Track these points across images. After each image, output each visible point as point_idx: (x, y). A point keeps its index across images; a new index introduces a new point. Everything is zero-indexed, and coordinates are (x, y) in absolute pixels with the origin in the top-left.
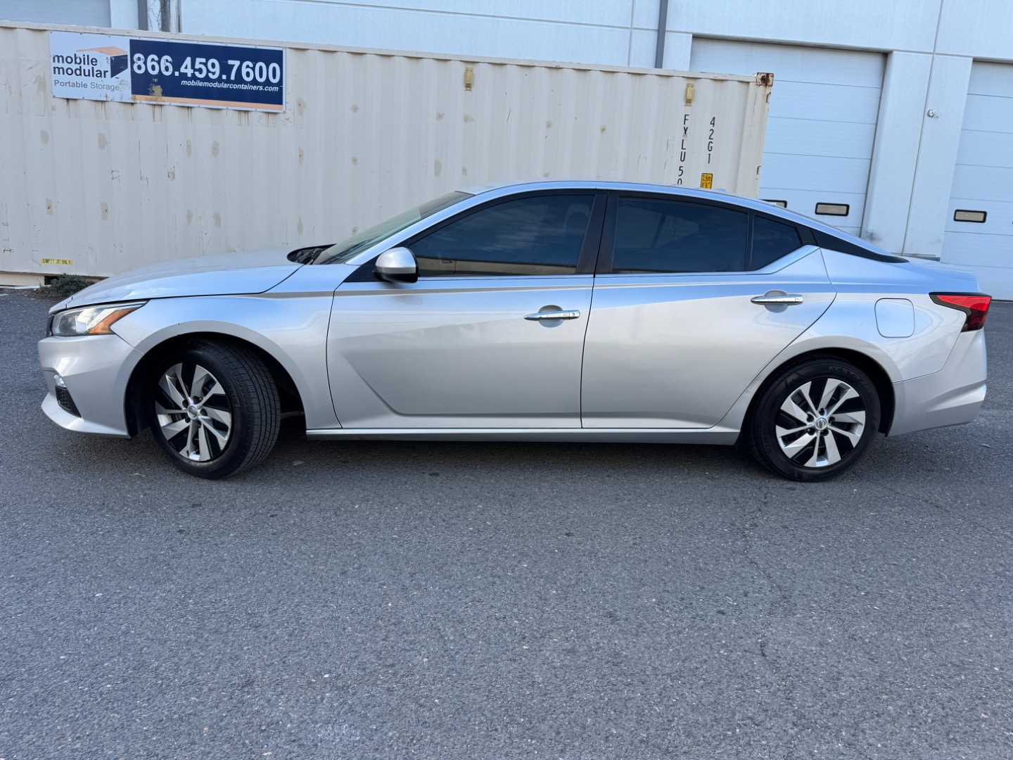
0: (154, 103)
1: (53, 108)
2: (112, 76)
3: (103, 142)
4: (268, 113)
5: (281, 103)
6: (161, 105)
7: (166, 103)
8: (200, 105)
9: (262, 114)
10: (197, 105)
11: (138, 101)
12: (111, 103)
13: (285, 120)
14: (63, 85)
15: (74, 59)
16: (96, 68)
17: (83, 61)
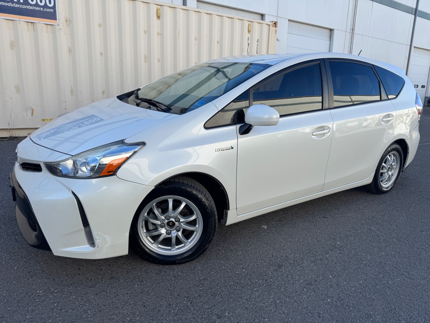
4: (47, 24)
9: (44, 25)
13: (59, 30)
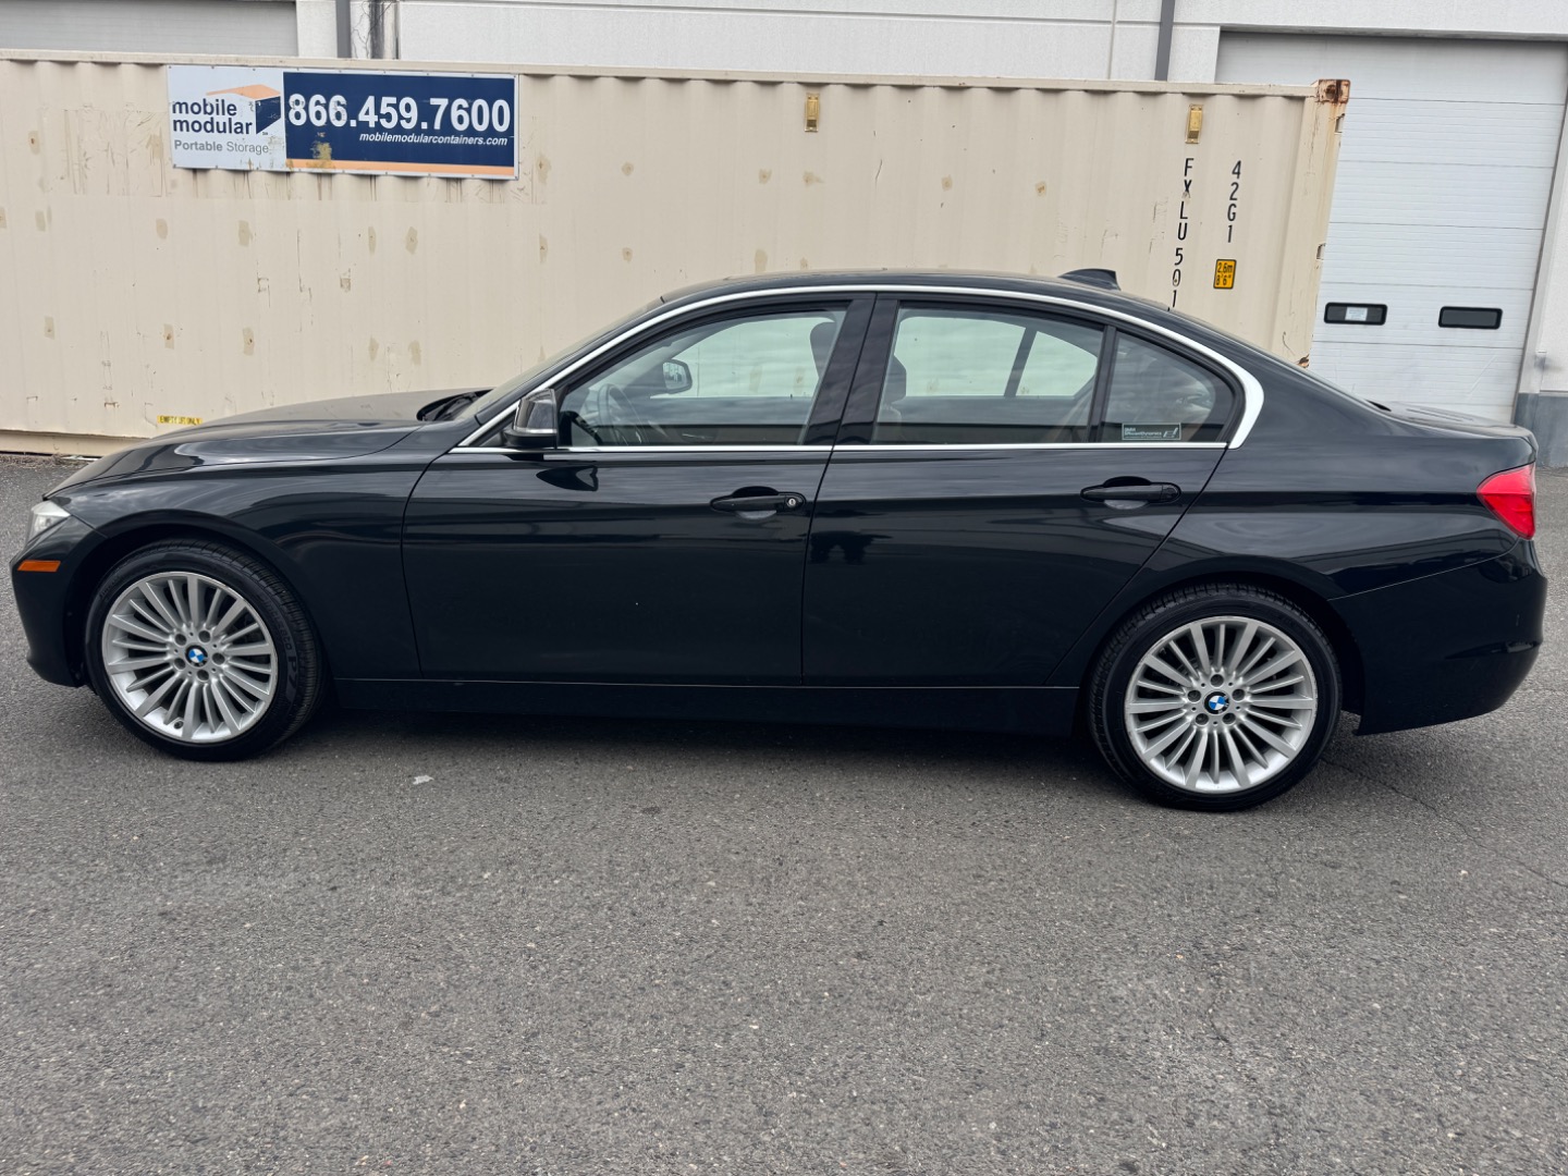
0: (320, 171)
1: (174, 184)
2: (258, 132)
3: (245, 234)
4: (491, 180)
5: (511, 164)
6: (330, 175)
7: (337, 171)
8: (387, 170)
9: (482, 182)
10: (383, 172)
11: (296, 169)
12: (257, 173)
13: (517, 192)
14: (187, 146)
15: (203, 107)
16: (235, 119)
17: (215, 109)
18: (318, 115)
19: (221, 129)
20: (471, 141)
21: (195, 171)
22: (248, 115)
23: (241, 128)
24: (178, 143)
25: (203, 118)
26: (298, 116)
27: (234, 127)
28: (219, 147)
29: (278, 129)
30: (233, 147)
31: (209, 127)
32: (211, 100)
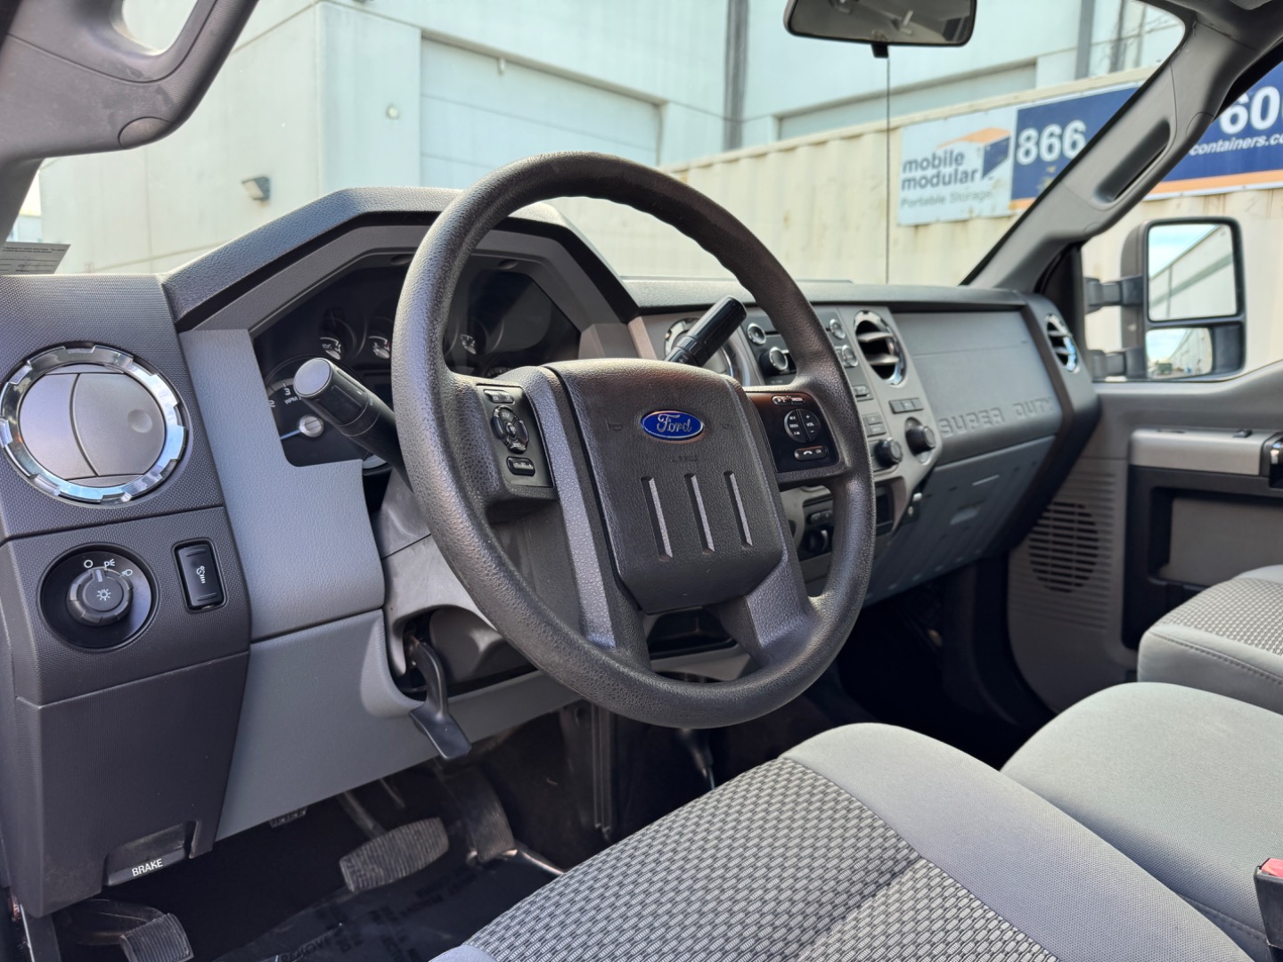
2: (983, 178)
4: (1273, 189)
11: (1018, 211)
12: (977, 221)
14: (913, 203)
15: (933, 161)
16: (961, 169)
17: (943, 161)
18: (1050, 148)
19: (947, 179)
20: (1246, 144)
21: (917, 227)
22: (975, 161)
23: (967, 177)
24: (904, 202)
25: (930, 172)
26: (1027, 153)
27: (959, 176)
28: (941, 200)
29: (1005, 171)
30: (956, 197)
31: (935, 180)
32: (940, 153)
